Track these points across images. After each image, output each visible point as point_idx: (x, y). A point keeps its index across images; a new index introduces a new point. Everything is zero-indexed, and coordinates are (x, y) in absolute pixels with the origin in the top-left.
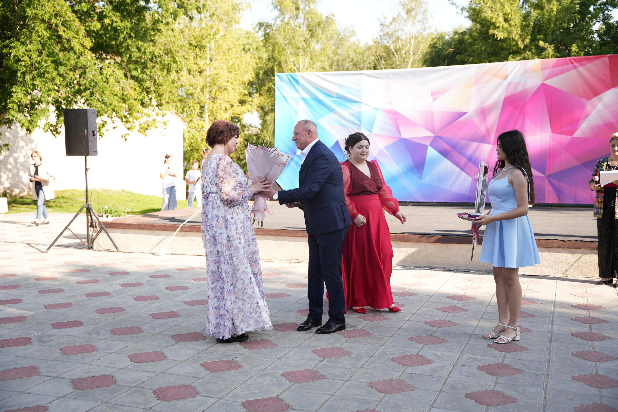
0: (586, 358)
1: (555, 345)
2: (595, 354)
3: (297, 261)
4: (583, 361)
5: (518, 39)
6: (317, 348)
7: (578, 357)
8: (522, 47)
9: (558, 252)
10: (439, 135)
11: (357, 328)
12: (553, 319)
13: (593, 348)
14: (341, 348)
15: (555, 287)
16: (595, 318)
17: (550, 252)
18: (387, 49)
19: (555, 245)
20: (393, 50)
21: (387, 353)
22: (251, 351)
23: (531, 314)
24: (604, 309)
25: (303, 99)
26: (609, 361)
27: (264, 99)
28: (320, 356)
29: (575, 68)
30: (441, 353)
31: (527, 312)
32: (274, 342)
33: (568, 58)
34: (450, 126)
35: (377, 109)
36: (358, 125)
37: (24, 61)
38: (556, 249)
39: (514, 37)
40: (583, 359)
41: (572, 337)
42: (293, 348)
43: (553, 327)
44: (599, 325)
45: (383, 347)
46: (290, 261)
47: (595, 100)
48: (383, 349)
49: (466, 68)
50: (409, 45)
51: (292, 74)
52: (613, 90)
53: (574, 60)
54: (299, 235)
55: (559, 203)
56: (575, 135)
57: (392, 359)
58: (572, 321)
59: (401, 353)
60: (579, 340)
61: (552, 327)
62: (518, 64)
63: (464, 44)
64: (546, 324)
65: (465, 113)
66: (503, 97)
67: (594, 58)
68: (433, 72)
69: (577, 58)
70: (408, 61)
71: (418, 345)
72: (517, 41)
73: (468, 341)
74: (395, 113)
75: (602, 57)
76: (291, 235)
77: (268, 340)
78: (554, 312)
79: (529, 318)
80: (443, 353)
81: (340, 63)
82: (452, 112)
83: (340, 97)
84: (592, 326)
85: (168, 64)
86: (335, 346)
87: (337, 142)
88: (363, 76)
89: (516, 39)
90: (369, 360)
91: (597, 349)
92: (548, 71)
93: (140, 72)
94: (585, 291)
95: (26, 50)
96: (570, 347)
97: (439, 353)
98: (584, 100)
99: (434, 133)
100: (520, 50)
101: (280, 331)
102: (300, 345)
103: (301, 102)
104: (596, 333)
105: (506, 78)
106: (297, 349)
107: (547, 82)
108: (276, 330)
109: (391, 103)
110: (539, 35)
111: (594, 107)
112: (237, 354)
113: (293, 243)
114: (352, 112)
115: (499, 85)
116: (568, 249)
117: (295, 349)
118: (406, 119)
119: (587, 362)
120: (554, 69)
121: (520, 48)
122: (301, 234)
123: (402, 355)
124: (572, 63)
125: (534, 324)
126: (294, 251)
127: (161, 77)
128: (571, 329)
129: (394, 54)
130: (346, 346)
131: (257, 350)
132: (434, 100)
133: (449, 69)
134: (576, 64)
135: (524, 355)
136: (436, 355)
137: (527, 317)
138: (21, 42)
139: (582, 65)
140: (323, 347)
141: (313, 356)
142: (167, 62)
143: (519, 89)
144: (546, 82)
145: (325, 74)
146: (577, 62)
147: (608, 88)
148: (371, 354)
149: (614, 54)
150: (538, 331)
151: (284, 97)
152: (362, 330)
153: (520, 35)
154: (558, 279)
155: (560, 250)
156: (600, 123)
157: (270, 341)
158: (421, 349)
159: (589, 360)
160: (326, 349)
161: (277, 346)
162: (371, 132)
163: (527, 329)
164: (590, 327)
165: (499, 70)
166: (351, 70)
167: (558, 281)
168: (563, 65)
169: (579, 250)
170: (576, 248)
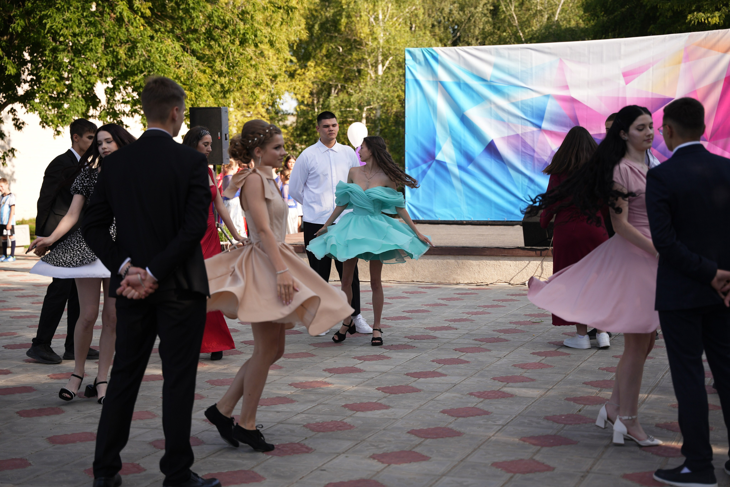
25: (443, 83)
27: (322, 70)
35: (548, 96)
36: (522, 118)
37: (62, 35)
49: (672, 38)
51: (429, 49)
54: (485, 254)
66: (724, 77)
74: (573, 100)
82: (654, 99)
83: (496, 81)
85: (244, 34)
87: (492, 142)
88: (530, 50)
93: (202, 45)
95: (64, 19)
105: (728, 50)
109: (567, 88)
114: (514, 101)
115: (718, 61)
118: (587, 108)
122: (487, 252)
127: (236, 53)
132: (627, 83)
133: (649, 39)
138: (58, 9)
142: (242, 32)
145: (476, 49)
151: (417, 81)
162: (541, 127)
165: (718, 41)
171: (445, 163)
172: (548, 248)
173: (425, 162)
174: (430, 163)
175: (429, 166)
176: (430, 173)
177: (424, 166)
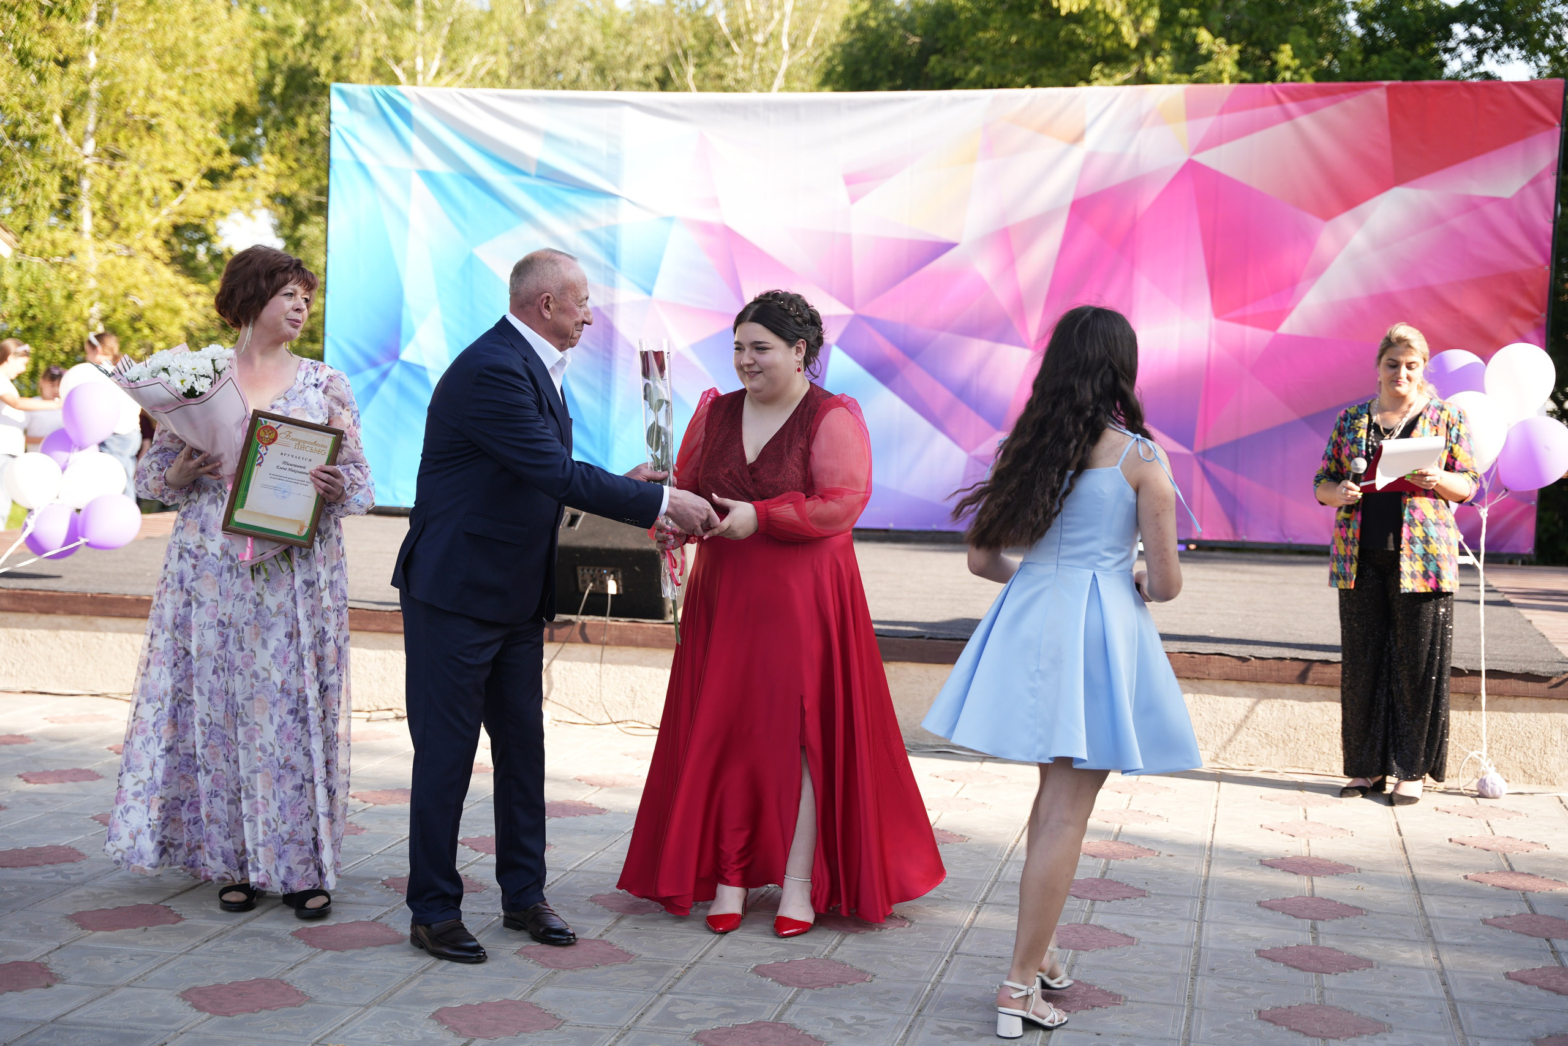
0: (1299, 1027)
1: (1206, 986)
2: (1327, 1015)
3: (391, 715)
4: (1290, 1035)
5: (1122, 15)
6: (449, 1005)
7: (1275, 1023)
8: (1133, 43)
9: (1226, 694)
10: (867, 311)
11: (585, 936)
12: (1203, 903)
13: (1321, 994)
14: (531, 1004)
15: (1214, 804)
16: (1329, 900)
17: (1199, 692)
18: (710, 25)
19: (1215, 672)
20: (725, 30)
21: (681, 1017)
22: (218, 1019)
23: (1139, 890)
24: (1357, 874)
25: (428, 176)
26: (1365, 1037)
27: (291, 167)
28: (458, 1032)
29: (1289, 117)
30: (854, 1013)
31: (1126, 881)
32: (303, 988)
33: (1268, 84)
34: (904, 283)
35: (670, 220)
36: (607, 268)
38: (1218, 685)
39: (1108, 10)
40: (1290, 1029)
41: (1258, 961)
42: (367, 1007)
43: (1204, 928)
44: (1339, 922)
45: (667, 998)
46: (367, 715)
47: (1344, 220)
48: (668, 1006)
49: (955, 101)
50: (777, 15)
51: (390, 90)
52: (1397, 192)
53: (1286, 92)
55: (1231, 538)
56: (1284, 328)
57: (695, 1038)
58: (1260, 911)
59: (724, 1016)
60: (1279, 971)
61: (1200, 929)
62: (1117, 97)
63: (952, 25)
64: (1184, 919)
65: (950, 246)
66: (1069, 199)
67: (1345, 91)
68: (853, 107)
69: (1294, 89)
70: (774, 66)
71: (782, 988)
72: (1117, 24)
73: (941, 975)
74: (729, 235)
75: (1366, 88)
76: (373, 627)
77: (282, 982)
78: (1206, 882)
79: (1132, 901)
80: (860, 1014)
81: (550, 60)
82: (910, 241)
83: (550, 175)
84: (1320, 925)
86: (511, 996)
88: (627, 110)
89: (1116, 14)
90: (620, 1043)
91: (1331, 999)
92: (1206, 124)
94: (1302, 818)
96: (1251, 991)
97: (846, 1017)
98: (1314, 221)
99: (850, 305)
100: (1126, 52)
101: (324, 950)
102: (390, 995)
103: (418, 184)
104: (1332, 949)
105: (1078, 138)
106: (379, 1009)
107: (1204, 158)
108: (315, 946)
109: (715, 202)
110: (1187, 6)
111: (1343, 243)
112: (169, 1031)
113: (380, 653)
114: (589, 226)
115: (1058, 160)
116: (1254, 685)
117: (375, 1010)
118: (761, 253)
119: (1300, 1039)
120: (1228, 118)
121: (1127, 46)
123: (729, 1023)
124: (1279, 102)
125: (1146, 921)
126: (383, 679)
128: (1258, 935)
129: (728, 45)
130: (545, 996)
131: (238, 1017)
132: (853, 200)
133: (902, 100)
134: (1291, 106)
135: (1112, 1019)
136: (838, 1021)
137: (1124, 898)
139: (1308, 110)
140: (469, 1001)
141: (434, 1031)
143: (1120, 176)
144: (1202, 158)
145: (502, 97)
146: (1294, 99)
147: (1384, 187)
148: (626, 1020)
149: (1404, 79)
150: (1156, 944)
151: (361, 165)
152: (599, 940)
153: (1128, 4)
154: (1219, 777)
155: (1232, 686)
156: (1357, 291)
157: (288, 984)
158: (790, 1003)
159: (1306, 1034)
160: (481, 1008)
161: (311, 1000)
162: (650, 293)
163: (1125, 936)
164: (1314, 928)
165: (1059, 114)
166: (585, 88)
167: (1222, 784)
168: (1253, 106)
169: (1288, 688)
170: (1278, 682)
171: (424, 368)
172: (573, 618)
173: (374, 364)
174: (386, 366)
175: (385, 375)
176: (385, 389)
177: (372, 374)
